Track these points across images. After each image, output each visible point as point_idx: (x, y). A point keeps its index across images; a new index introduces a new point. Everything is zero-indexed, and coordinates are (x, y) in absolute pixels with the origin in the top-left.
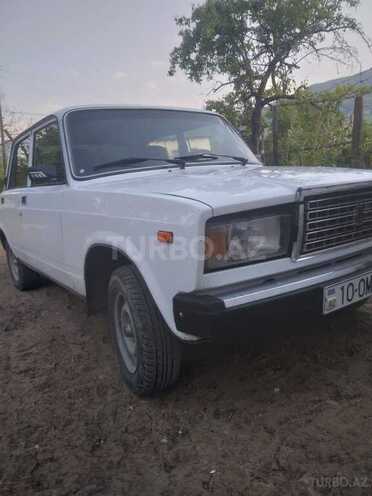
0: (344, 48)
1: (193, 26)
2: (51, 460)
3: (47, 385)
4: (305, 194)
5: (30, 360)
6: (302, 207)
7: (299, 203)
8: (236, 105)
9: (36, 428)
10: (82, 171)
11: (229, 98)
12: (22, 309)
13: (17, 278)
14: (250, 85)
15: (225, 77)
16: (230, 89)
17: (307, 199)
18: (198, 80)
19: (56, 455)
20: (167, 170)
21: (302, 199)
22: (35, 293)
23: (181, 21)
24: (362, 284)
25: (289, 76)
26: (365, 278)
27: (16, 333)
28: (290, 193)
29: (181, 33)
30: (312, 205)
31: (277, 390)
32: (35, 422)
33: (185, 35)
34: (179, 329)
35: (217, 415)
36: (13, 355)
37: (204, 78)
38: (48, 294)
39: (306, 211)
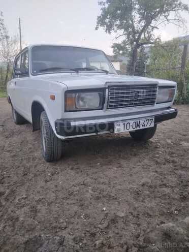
0: (180, 20)
1: (107, 6)
2: (9, 177)
3: (15, 156)
4: (108, 84)
5: (11, 148)
6: (107, 89)
7: (106, 88)
8: (127, 46)
9: (7, 168)
10: (35, 72)
11: (124, 42)
12: (15, 131)
13: (15, 118)
14: (134, 36)
15: (121, 32)
16: (124, 38)
17: (109, 87)
18: (110, 33)
19: (11, 175)
20: (70, 74)
21: (107, 87)
22: (22, 126)
23: (101, 3)
24: (134, 123)
25: (151, 33)
26: (136, 121)
27: (10, 139)
28: (102, 84)
29: (102, 9)
30: (111, 89)
31: (98, 164)
32: (6, 166)
33: (104, 10)
34: (58, 133)
35: (72, 169)
36: (6, 146)
37: (112, 31)
38: (27, 126)
39: (109, 91)
